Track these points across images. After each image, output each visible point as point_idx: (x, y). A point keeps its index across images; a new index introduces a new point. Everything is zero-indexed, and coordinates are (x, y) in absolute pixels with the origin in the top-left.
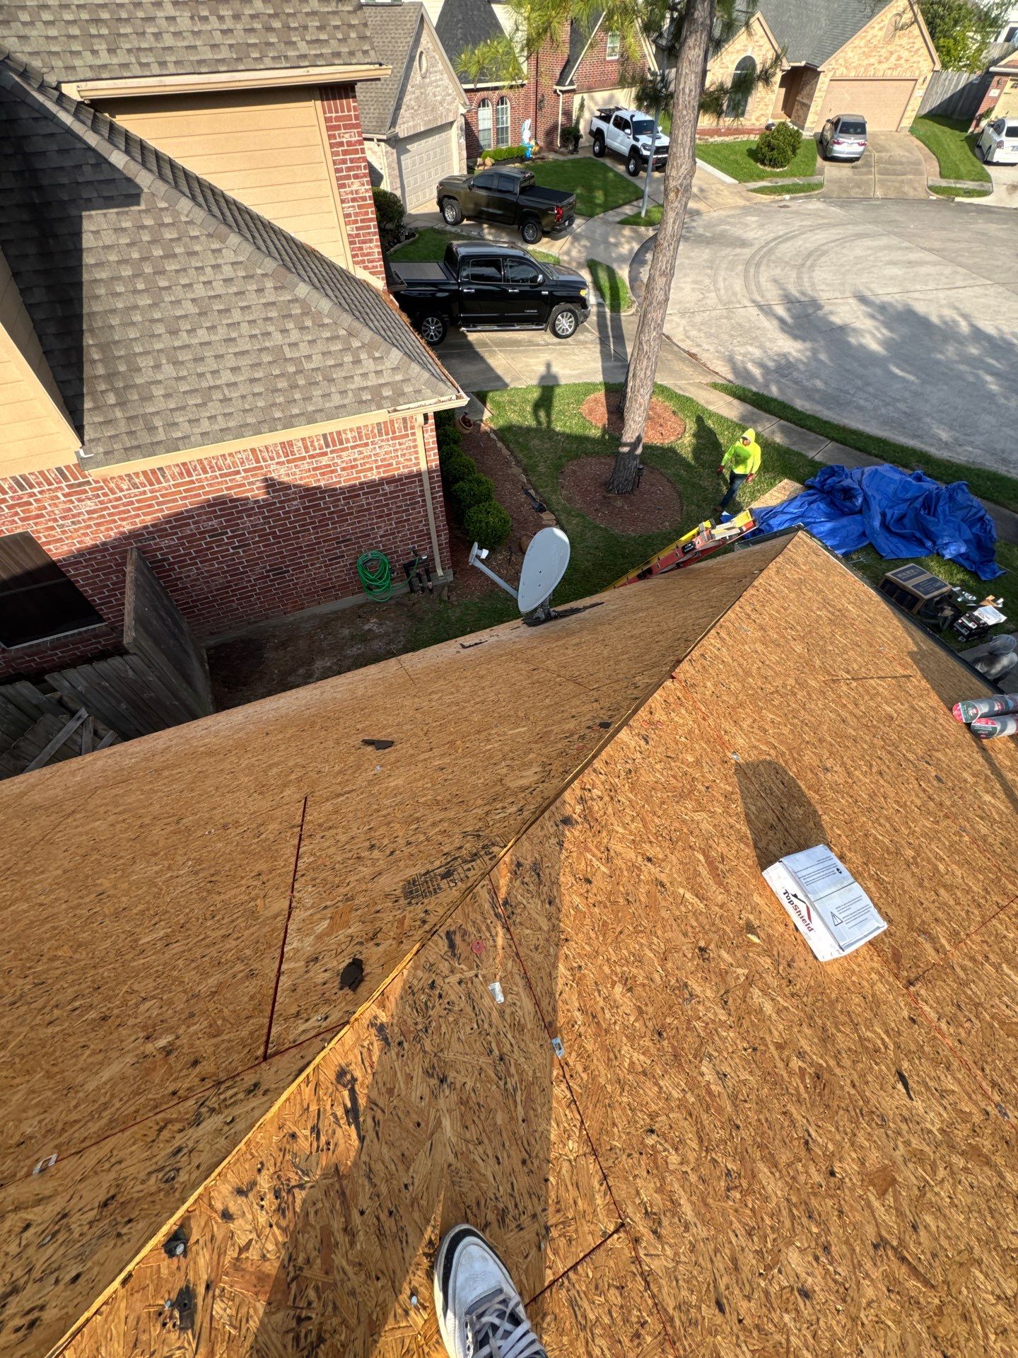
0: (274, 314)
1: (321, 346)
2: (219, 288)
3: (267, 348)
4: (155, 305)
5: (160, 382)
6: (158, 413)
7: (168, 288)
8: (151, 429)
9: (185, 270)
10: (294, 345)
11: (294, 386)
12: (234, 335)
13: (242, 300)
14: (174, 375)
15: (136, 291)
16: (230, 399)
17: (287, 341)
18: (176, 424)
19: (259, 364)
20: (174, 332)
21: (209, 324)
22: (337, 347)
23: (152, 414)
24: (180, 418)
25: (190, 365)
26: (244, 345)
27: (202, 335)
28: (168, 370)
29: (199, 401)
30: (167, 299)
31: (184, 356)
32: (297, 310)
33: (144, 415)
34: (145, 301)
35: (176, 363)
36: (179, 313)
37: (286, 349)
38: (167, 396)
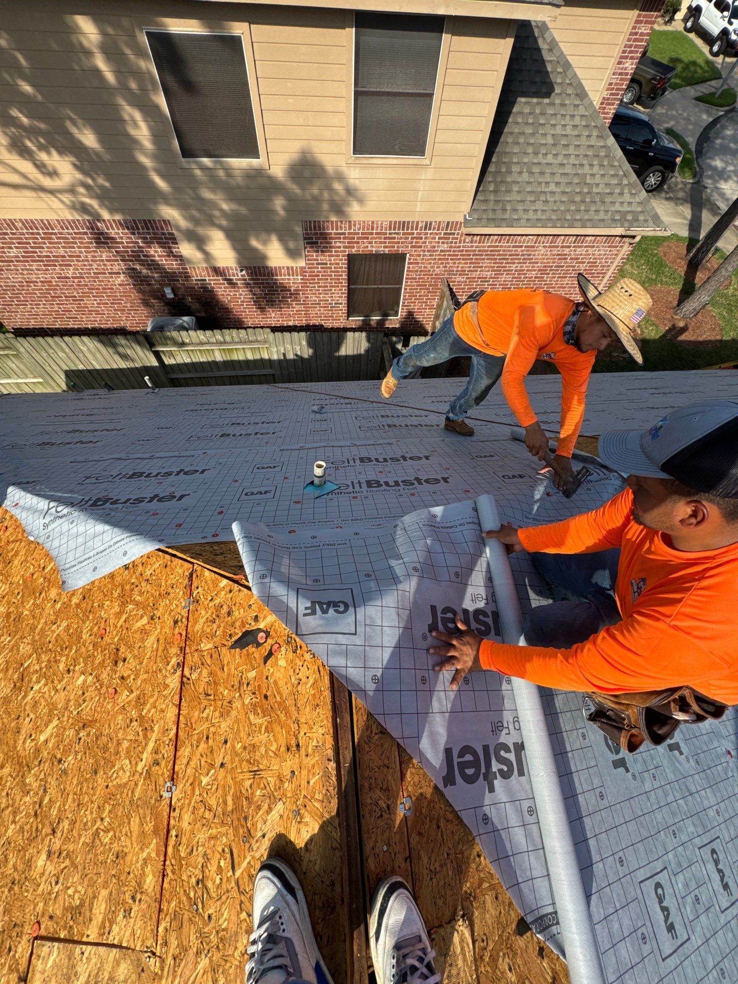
0: (590, 153)
1: (606, 180)
2: (569, 131)
3: (578, 174)
4: (533, 134)
5: (518, 182)
6: (510, 201)
7: (543, 125)
8: (504, 210)
9: (555, 115)
10: (593, 175)
11: (583, 201)
12: (565, 162)
13: (577, 140)
14: (527, 180)
15: (527, 124)
16: (548, 202)
17: (591, 172)
18: (516, 210)
19: (571, 183)
20: (536, 153)
21: (555, 152)
22: (615, 181)
23: (507, 201)
24: (520, 207)
25: (537, 176)
26: (568, 169)
27: (550, 159)
28: (525, 177)
29: (533, 199)
30: (540, 132)
31: (536, 169)
32: (603, 154)
33: (503, 201)
34: (529, 130)
35: (531, 173)
36: (543, 142)
37: (588, 177)
38: (519, 192)
